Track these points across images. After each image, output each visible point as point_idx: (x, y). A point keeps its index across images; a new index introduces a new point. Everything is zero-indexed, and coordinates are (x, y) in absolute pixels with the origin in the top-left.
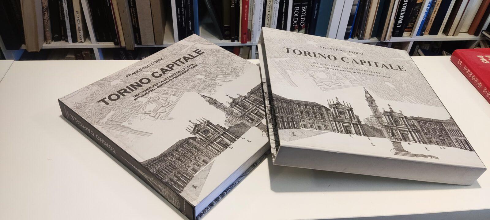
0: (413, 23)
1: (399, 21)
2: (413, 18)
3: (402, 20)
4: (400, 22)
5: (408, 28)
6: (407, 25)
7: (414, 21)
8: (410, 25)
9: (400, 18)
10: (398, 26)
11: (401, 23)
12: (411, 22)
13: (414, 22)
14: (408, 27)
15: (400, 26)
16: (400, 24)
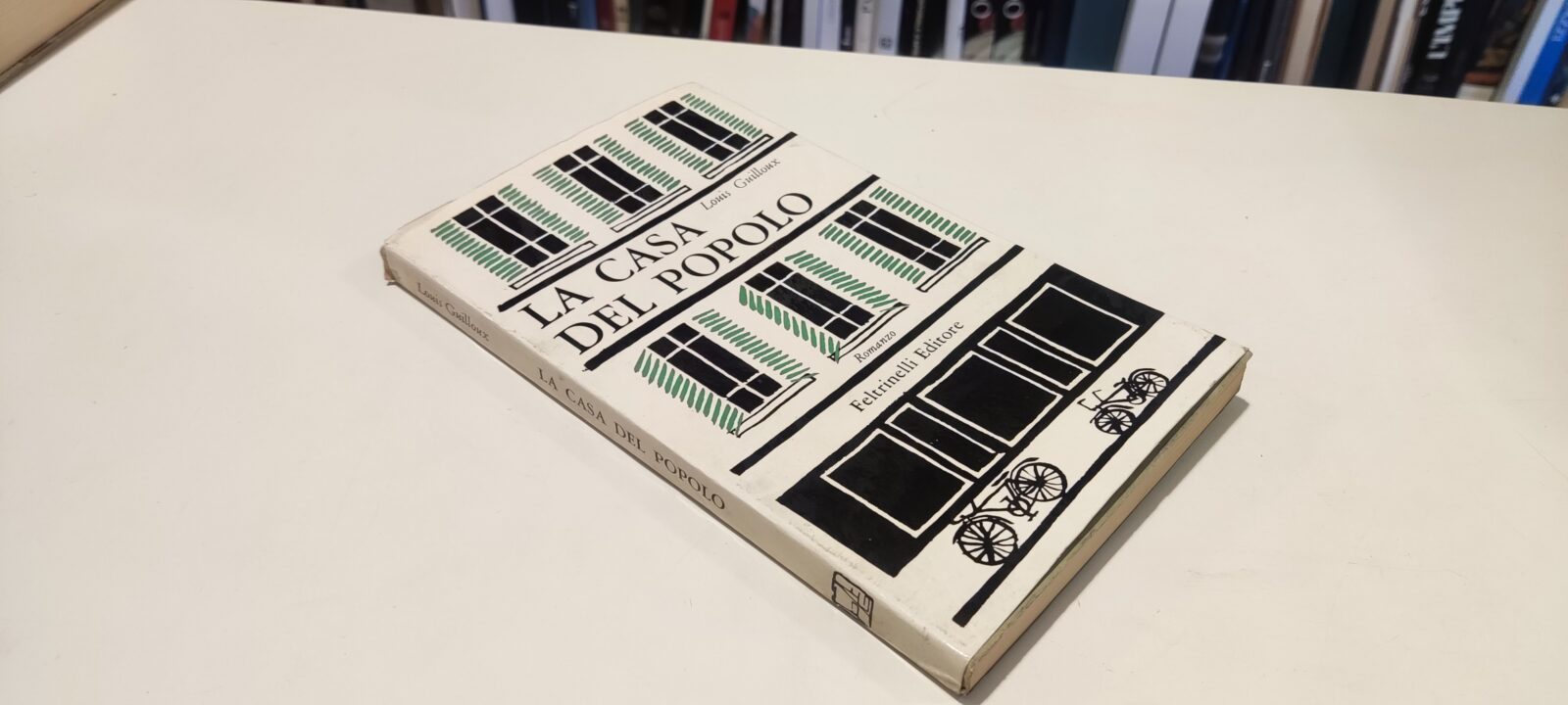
0: (1502, 52)
1: (1439, 32)
2: (1509, 25)
3: (1450, 28)
4: (1443, 36)
5: (1483, 70)
6: (1477, 53)
7: (1508, 41)
8: (1490, 58)
9: (1442, 20)
10: (1434, 56)
11: (1447, 40)
12: (1498, 45)
13: (1512, 46)
14: (1481, 63)
15: (1441, 55)
16: (1441, 48)
